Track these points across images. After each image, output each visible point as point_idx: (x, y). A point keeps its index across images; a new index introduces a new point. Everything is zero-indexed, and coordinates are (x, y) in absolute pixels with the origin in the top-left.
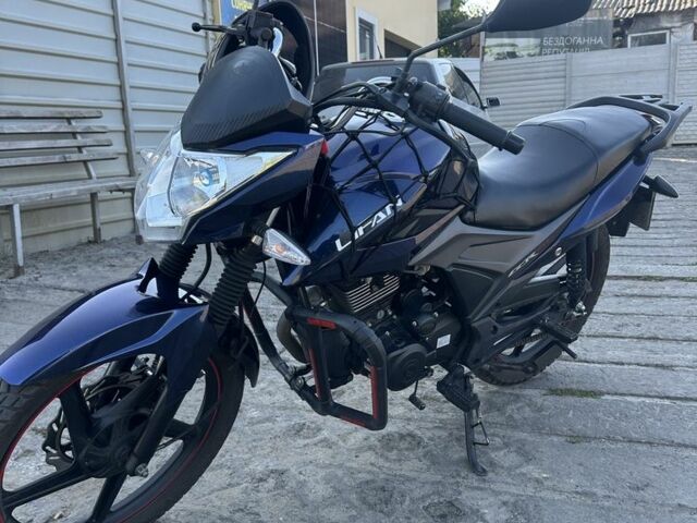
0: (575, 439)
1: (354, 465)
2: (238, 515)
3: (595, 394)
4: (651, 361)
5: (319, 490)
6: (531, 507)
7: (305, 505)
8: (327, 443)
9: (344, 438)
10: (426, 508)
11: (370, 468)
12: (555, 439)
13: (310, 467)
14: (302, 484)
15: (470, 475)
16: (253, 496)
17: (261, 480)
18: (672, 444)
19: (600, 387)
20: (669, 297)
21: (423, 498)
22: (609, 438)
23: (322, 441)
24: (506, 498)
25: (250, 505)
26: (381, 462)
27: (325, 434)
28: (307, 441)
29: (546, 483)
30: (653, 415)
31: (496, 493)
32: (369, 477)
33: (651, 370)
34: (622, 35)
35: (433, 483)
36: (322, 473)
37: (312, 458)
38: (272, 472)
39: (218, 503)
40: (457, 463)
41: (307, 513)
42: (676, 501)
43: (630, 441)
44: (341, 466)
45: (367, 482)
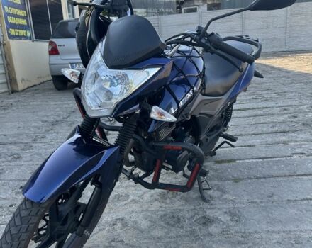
0: (237, 180)
1: (153, 209)
2: (113, 244)
3: (233, 161)
4: (245, 144)
5: (144, 224)
6: (237, 212)
7: (142, 232)
8: (135, 201)
9: (141, 197)
10: (195, 221)
11: (161, 209)
12: (229, 182)
13: (134, 214)
14: (135, 222)
15: (205, 203)
16: (115, 233)
17: (114, 225)
18: (272, 177)
19: (233, 157)
20: (238, 117)
21: (192, 217)
22: (249, 178)
23: (131, 201)
24: (225, 210)
25: (116, 237)
26: (164, 205)
27: (132, 197)
28: (125, 202)
29: (237, 201)
30: (260, 166)
31: (220, 209)
32: (163, 213)
33: (247, 148)
34: (180, 8)
35: (192, 210)
36: (141, 216)
37: (132, 209)
38: (117, 220)
39: (99, 240)
40: (196, 199)
41: (145, 235)
42: (287, 199)
43: (257, 178)
44: (147, 210)
45: (164, 215)
